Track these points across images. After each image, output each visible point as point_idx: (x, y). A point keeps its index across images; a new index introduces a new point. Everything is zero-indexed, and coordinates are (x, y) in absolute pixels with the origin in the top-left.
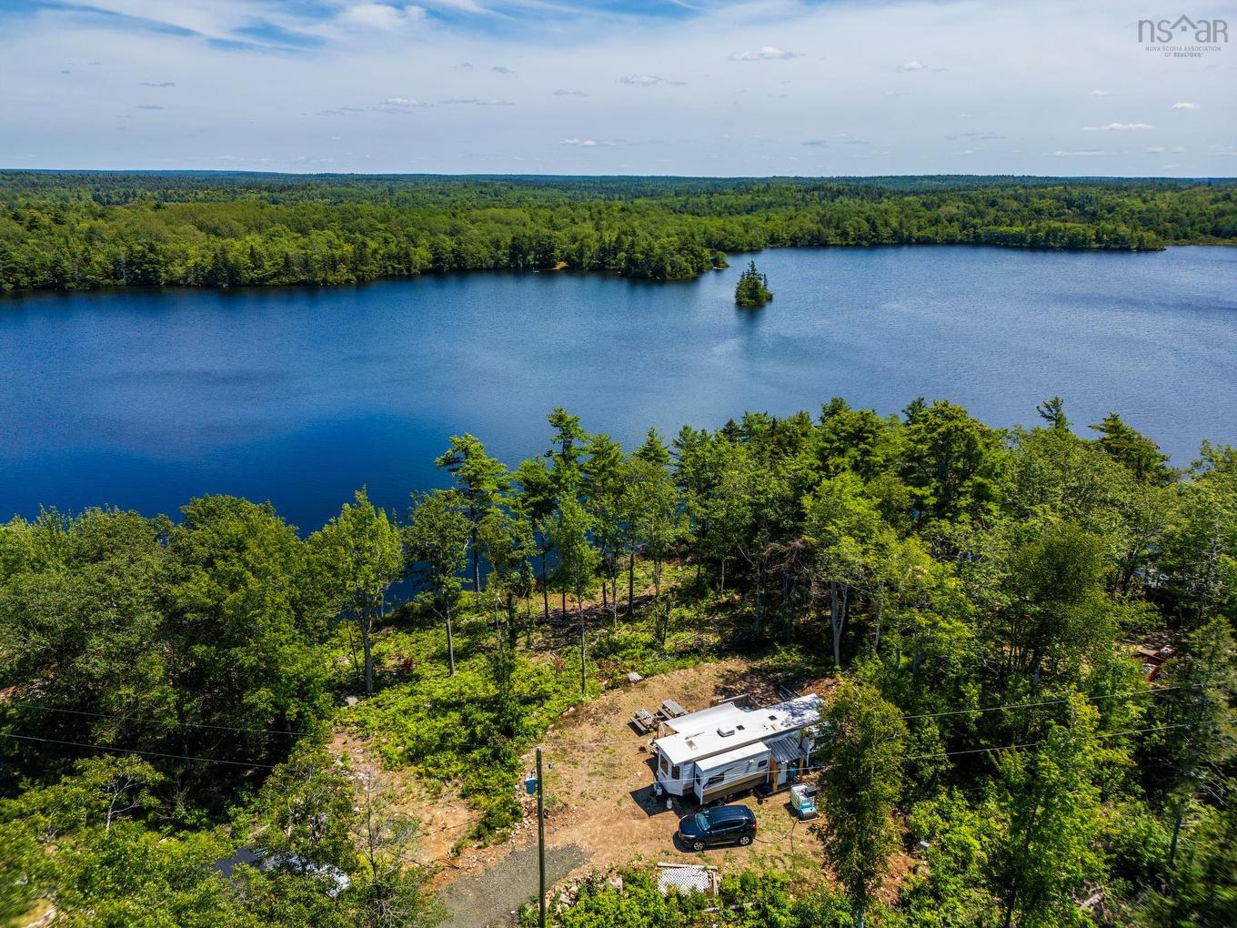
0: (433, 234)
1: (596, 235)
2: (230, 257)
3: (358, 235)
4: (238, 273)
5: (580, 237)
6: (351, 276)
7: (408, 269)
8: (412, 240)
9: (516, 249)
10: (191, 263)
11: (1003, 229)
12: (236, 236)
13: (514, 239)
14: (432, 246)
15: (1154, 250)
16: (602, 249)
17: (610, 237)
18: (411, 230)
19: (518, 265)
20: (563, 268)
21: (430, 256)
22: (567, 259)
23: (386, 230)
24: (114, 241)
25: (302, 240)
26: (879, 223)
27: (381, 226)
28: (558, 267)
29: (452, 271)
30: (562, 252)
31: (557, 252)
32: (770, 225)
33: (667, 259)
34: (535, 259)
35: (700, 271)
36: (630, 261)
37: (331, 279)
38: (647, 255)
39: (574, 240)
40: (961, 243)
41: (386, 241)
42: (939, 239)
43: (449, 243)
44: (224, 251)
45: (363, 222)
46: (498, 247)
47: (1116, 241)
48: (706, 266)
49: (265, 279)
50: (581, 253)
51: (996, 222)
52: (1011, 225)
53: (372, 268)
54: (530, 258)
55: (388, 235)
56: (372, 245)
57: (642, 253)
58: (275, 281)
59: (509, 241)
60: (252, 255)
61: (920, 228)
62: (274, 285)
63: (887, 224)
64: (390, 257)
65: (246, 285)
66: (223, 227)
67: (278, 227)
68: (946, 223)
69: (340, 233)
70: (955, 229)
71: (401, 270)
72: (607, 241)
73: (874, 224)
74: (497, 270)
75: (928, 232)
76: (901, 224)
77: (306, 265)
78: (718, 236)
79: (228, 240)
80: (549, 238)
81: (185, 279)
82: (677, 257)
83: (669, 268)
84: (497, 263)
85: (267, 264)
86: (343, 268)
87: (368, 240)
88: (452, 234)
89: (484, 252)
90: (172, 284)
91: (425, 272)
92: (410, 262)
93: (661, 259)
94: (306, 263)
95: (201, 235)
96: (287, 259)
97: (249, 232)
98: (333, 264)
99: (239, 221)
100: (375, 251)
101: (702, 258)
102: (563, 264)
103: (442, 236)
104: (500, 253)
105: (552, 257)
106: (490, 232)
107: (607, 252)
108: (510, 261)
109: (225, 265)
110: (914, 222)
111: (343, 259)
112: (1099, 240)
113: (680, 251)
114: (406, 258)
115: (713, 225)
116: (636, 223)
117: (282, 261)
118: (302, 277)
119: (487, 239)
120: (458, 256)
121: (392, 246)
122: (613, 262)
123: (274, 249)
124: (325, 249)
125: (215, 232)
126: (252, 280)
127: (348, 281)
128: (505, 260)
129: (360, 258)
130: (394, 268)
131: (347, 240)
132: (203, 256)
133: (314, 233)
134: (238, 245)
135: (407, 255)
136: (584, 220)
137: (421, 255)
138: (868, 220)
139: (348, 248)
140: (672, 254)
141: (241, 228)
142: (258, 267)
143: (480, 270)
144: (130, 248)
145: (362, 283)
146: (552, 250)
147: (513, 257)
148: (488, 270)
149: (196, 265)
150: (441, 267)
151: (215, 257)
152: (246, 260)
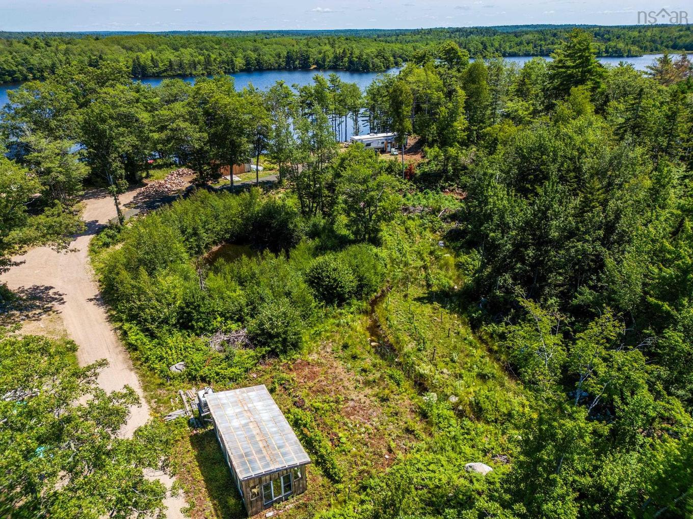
0: (244, 50)
1: (332, 50)
2: (141, 61)
3: (205, 51)
4: (146, 70)
5: (323, 51)
6: (204, 72)
7: (233, 69)
8: (234, 53)
9: (289, 58)
12: (140, 50)
13: (288, 53)
14: (244, 57)
15: (636, 56)
16: (336, 57)
17: (339, 51)
18: (233, 48)
19: (290, 67)
20: (315, 68)
21: (244, 62)
22: (317, 63)
23: (220, 49)
24: (80, 55)
25: (176, 54)
26: (488, 45)
27: (217, 47)
28: (312, 68)
29: (256, 70)
30: (314, 59)
31: (311, 60)
32: (428, 47)
33: (370, 60)
34: (299, 64)
35: (388, 68)
36: (351, 62)
37: (194, 73)
38: (359, 58)
39: (320, 53)
41: (220, 54)
42: (521, 53)
43: (254, 56)
44: (138, 58)
45: (208, 45)
46: (280, 57)
47: (616, 52)
48: (391, 66)
49: (160, 73)
50: (324, 61)
51: (553, 43)
53: (215, 67)
54: (297, 63)
55: (221, 51)
56: (213, 56)
57: (357, 58)
58: (165, 74)
59: (285, 54)
60: (152, 60)
61: (511, 47)
62: (165, 76)
63: (492, 45)
64: (223, 62)
65: (150, 76)
66: (134, 47)
67: (163, 46)
68: (526, 44)
69: (196, 50)
70: (530, 48)
71: (229, 70)
72: (338, 53)
73: (485, 45)
74: (280, 69)
75: (515, 50)
76: (500, 45)
77: (181, 65)
78: (399, 52)
79: (139, 53)
80: (307, 51)
82: (375, 60)
83: (371, 66)
84: (279, 66)
85: (160, 65)
86: (199, 67)
87: (211, 54)
88: (254, 51)
89: (272, 60)
91: (242, 71)
92: (234, 65)
93: (367, 61)
94: (181, 64)
95: (124, 51)
96: (170, 62)
97: (148, 49)
98: (194, 65)
99: (142, 44)
100: (215, 59)
101: (389, 61)
102: (315, 66)
103: (249, 52)
104: (281, 60)
105: (308, 62)
106: (275, 50)
107: (338, 58)
108: (286, 64)
109: (139, 65)
110: (508, 44)
111: (199, 63)
112: (607, 51)
113: (377, 57)
114: (231, 63)
115: (396, 47)
116: (354, 46)
117: (167, 63)
118: (179, 72)
119: (274, 53)
120: (258, 62)
121: (224, 57)
122: (341, 64)
123: (163, 57)
124: (189, 57)
125: (131, 49)
126: (153, 73)
127: (203, 74)
128: (284, 64)
129: (208, 62)
130: (226, 68)
131: (200, 54)
132: (127, 61)
133: (182, 50)
134: (144, 56)
135: (232, 61)
136: (325, 44)
137: (239, 62)
138: (482, 43)
139: (201, 58)
140: (373, 59)
141: (144, 48)
142: (156, 67)
143: (270, 69)
144: (90, 57)
146: (308, 58)
147: (288, 63)
148: (274, 69)
150: (250, 68)
151: (134, 61)
152: (149, 63)
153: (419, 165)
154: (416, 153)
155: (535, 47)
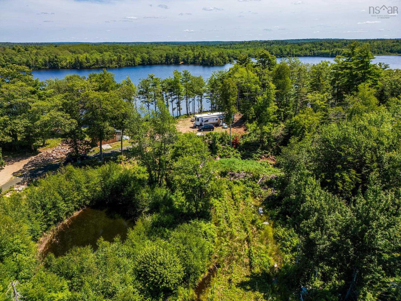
0: (142, 53)
1: (193, 53)
2: (80, 59)
3: (118, 53)
4: (82, 64)
5: (187, 54)
6: (117, 65)
7: (134, 64)
8: (135, 55)
9: (167, 58)
10: (68, 61)
11: (322, 51)
12: (80, 53)
13: (167, 54)
14: (141, 57)
16: (194, 57)
18: (135, 52)
19: (168, 63)
21: (141, 60)
22: (183, 60)
23: (127, 52)
24: (44, 55)
25: (101, 55)
26: (283, 50)
27: (125, 51)
29: (148, 64)
30: (182, 58)
31: (180, 58)
32: (248, 51)
33: (214, 59)
34: (173, 61)
35: (225, 63)
36: (203, 60)
37: (111, 66)
38: (208, 58)
39: (185, 54)
40: (309, 56)
41: (127, 55)
42: (302, 55)
43: (147, 56)
44: (78, 58)
45: (120, 50)
46: (162, 57)
48: (227, 62)
49: (91, 66)
50: (188, 59)
51: (321, 49)
52: (325, 50)
53: (123, 63)
54: (172, 60)
55: (128, 54)
56: (123, 56)
57: (207, 57)
58: (94, 67)
59: (165, 55)
60: (86, 59)
61: (296, 52)
62: (93, 68)
63: (285, 50)
64: (128, 60)
65: (85, 68)
66: (77, 51)
67: (94, 51)
68: (305, 50)
69: (113, 53)
70: (307, 52)
71: (132, 64)
72: (196, 54)
73: (281, 50)
74: (162, 64)
75: (299, 53)
76: (290, 50)
77: (103, 62)
78: (232, 54)
79: (79, 55)
80: (178, 54)
81: (66, 66)
82: (218, 59)
83: (215, 62)
84: (161, 62)
85: (91, 61)
86: (114, 63)
87: (121, 55)
88: (147, 54)
89: (157, 59)
90: (63, 68)
91: (139, 65)
92: (135, 61)
93: (213, 59)
94: (103, 61)
95: (71, 53)
96: (97, 60)
97: (85, 52)
98: (111, 62)
99: (82, 49)
100: (124, 58)
101: (226, 59)
102: (182, 62)
103: (144, 54)
104: (162, 59)
105: (179, 60)
106: (159, 53)
107: (195, 58)
108: (166, 61)
109: (78, 62)
110: (294, 50)
111: (114, 60)
113: (218, 57)
115: (230, 51)
116: (206, 50)
117: (95, 61)
118: (102, 66)
119: (158, 55)
120: (149, 60)
121: (129, 57)
122: (198, 61)
123: (93, 57)
124: (108, 57)
125: (74, 52)
126: (87, 66)
127: (116, 67)
128: (164, 61)
129: (119, 60)
130: (130, 63)
131: (115, 55)
132: (71, 59)
133: (105, 53)
134: (82, 56)
135: (134, 59)
136: (189, 50)
137: (138, 60)
138: (279, 49)
139: (116, 57)
140: (216, 58)
141: (83, 52)
142: (88, 62)
143: (156, 64)
144: (49, 57)
145: (120, 67)
147: (166, 60)
148: (159, 64)
149: (69, 62)
150: (144, 63)
151: (75, 59)
152: (84, 60)
153: (242, 137)
154: (240, 127)
155: (310, 51)
